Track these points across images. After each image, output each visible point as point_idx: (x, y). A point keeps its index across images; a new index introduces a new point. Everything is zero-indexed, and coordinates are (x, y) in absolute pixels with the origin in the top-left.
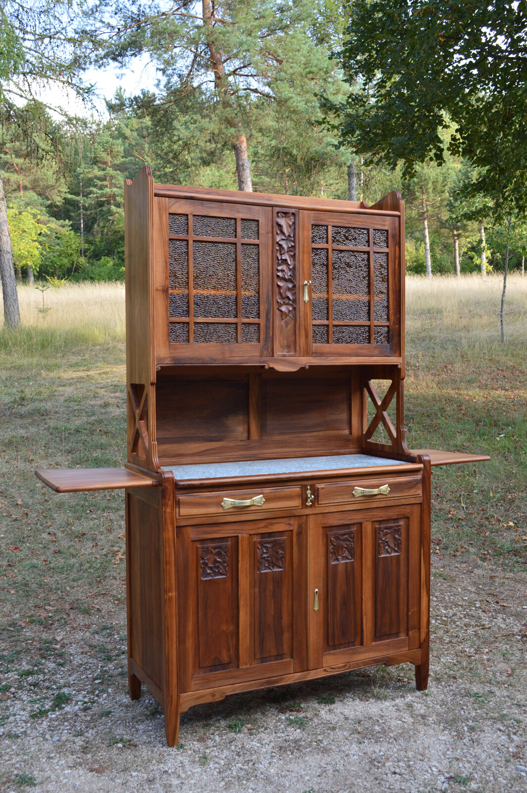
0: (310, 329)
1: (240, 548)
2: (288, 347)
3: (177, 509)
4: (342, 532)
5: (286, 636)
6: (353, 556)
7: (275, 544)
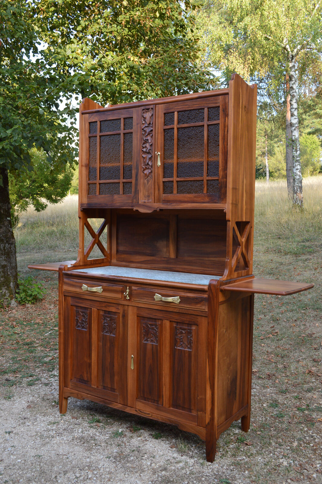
0: (161, 184)
1: (92, 316)
2: (149, 196)
3: (64, 286)
4: (151, 323)
5: (116, 378)
6: (157, 341)
7: (111, 319)
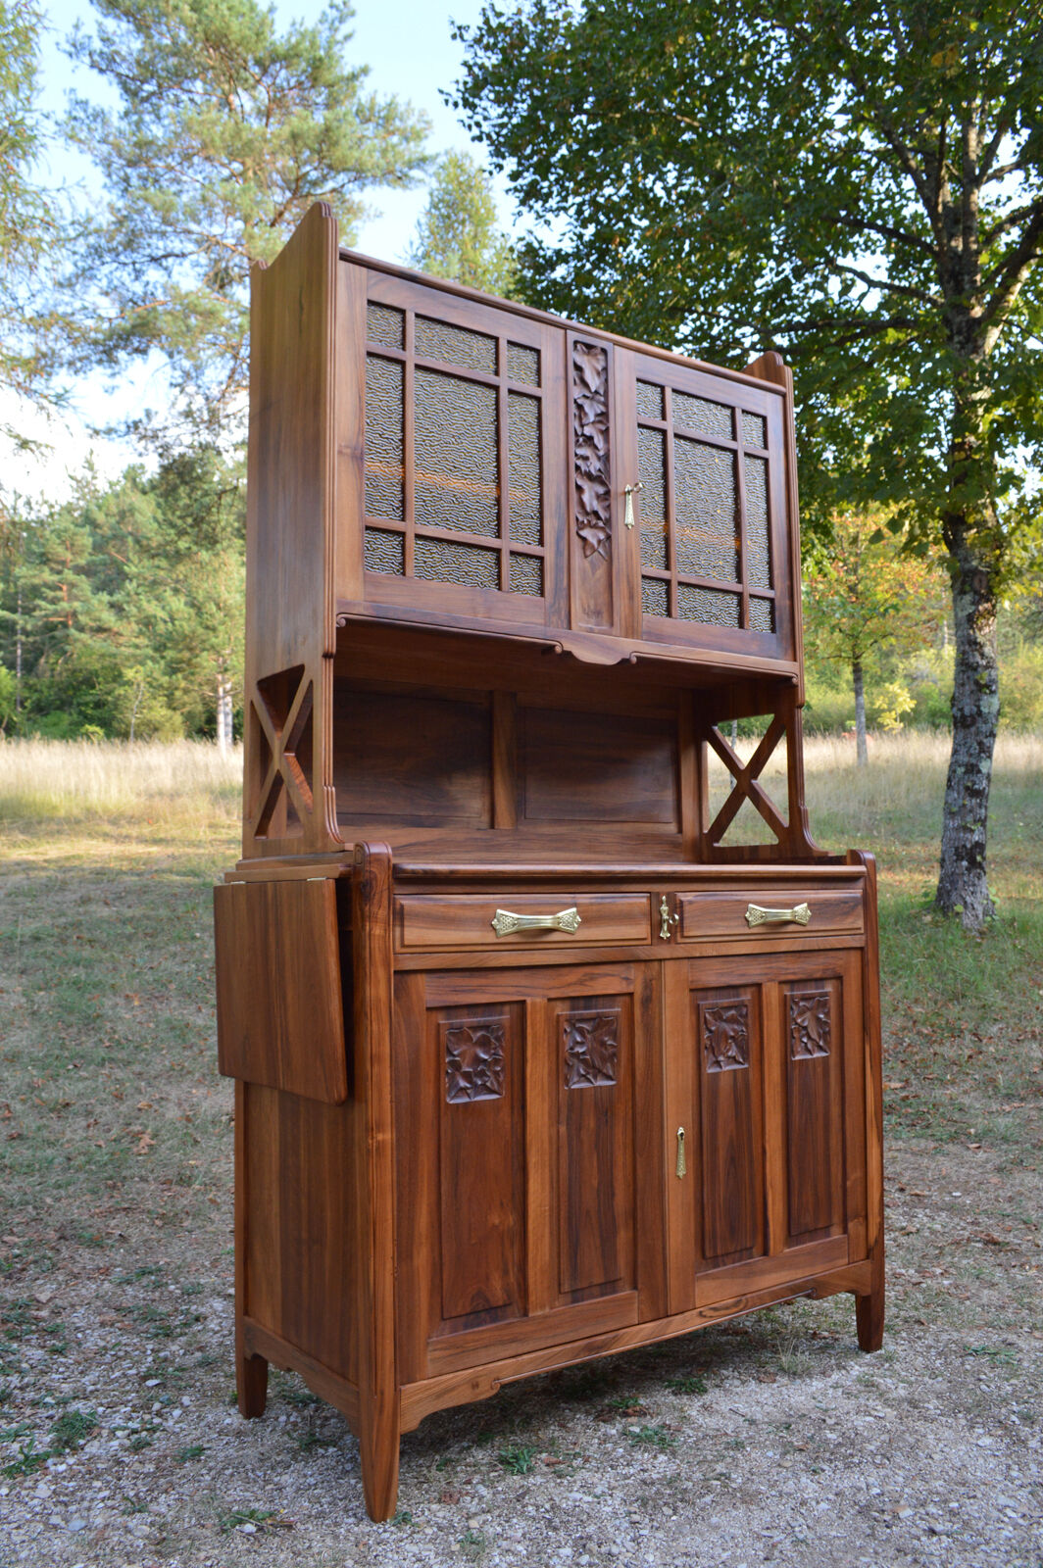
0: (638, 583)
1: (529, 1030)
2: (598, 613)
3: (398, 930)
4: (725, 1002)
5: (623, 1237)
6: (746, 1057)
7: (600, 1022)
